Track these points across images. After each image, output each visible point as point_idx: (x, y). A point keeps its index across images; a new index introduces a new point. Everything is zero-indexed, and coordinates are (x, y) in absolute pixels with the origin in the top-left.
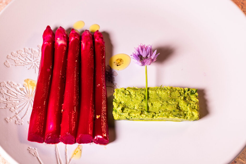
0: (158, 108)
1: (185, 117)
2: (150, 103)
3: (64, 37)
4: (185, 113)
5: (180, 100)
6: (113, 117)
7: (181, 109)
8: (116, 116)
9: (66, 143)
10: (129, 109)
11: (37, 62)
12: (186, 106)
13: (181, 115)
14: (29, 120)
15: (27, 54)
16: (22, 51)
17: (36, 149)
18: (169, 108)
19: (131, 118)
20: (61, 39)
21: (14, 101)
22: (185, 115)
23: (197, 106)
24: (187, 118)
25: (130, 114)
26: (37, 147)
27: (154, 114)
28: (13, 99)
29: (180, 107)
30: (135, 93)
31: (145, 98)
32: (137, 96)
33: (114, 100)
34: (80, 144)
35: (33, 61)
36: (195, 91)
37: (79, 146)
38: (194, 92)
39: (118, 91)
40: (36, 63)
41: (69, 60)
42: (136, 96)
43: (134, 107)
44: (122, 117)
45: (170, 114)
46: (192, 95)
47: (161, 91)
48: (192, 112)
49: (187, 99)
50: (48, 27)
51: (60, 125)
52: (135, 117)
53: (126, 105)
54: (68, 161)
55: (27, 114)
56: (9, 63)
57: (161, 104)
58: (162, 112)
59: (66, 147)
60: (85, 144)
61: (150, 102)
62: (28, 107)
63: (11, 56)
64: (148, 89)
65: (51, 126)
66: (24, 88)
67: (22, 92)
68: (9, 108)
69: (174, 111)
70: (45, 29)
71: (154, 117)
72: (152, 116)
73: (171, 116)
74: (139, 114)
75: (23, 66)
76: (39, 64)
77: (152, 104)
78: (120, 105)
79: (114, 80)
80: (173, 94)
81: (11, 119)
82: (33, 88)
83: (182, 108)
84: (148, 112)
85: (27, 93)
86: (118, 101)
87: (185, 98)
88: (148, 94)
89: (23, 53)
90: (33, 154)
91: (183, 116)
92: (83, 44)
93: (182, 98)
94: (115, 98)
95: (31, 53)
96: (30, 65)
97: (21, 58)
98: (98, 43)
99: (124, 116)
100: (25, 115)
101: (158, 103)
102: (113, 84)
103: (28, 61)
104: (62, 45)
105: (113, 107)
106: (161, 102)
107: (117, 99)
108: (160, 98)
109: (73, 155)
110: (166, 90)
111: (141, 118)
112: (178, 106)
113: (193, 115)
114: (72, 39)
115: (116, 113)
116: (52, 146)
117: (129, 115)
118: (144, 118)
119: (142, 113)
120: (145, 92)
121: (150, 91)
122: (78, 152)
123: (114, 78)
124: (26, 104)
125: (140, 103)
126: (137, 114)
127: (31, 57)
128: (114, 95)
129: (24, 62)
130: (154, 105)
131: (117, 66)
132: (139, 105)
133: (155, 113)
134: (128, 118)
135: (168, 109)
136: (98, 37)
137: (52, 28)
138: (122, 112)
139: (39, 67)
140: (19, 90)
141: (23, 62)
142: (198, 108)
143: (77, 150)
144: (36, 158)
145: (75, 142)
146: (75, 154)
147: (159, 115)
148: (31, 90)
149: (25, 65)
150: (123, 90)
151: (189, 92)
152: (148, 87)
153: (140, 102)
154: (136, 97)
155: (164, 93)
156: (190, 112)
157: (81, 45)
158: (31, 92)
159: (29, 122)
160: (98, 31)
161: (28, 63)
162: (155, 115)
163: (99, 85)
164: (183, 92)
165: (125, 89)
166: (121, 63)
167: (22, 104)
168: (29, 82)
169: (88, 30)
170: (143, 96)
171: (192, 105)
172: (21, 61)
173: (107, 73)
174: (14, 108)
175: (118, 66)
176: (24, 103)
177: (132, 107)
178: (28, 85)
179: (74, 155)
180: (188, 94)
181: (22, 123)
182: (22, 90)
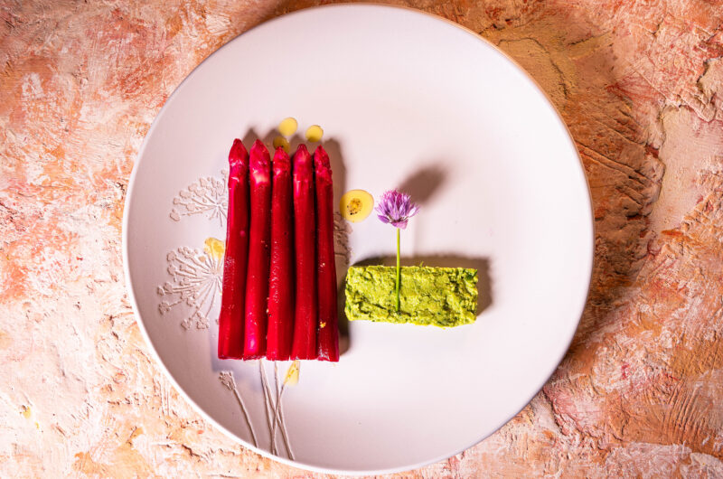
0: (414, 305)
1: (454, 323)
2: (403, 297)
3: (264, 167)
4: (456, 315)
5: (449, 292)
6: (346, 316)
7: (450, 308)
8: (349, 315)
10: (370, 304)
11: (223, 205)
12: (457, 303)
13: (449, 320)
15: (205, 189)
16: (197, 185)
17: (232, 373)
18: (432, 308)
19: (374, 321)
20: (260, 173)
21: (192, 284)
22: (456, 319)
23: (475, 306)
24: (458, 324)
25: (372, 315)
27: (408, 317)
28: (190, 280)
29: (449, 304)
30: (380, 277)
31: (395, 288)
32: (383, 282)
33: (347, 287)
35: (216, 201)
36: (473, 273)
38: (472, 275)
39: (354, 272)
40: (221, 206)
41: (274, 211)
42: (381, 282)
44: (359, 318)
45: (433, 320)
46: (469, 281)
47: (421, 275)
48: (466, 317)
49: (460, 289)
50: (237, 141)
51: (265, 339)
52: (379, 320)
53: (366, 297)
54: (280, 388)
55: (214, 306)
56: (179, 211)
57: (419, 299)
59: (275, 365)
61: (402, 294)
62: (215, 293)
63: (180, 198)
66: (205, 256)
67: (203, 264)
68: (186, 300)
69: (439, 314)
71: (409, 323)
72: (405, 319)
73: (434, 323)
74: (385, 317)
75: (200, 214)
76: (227, 207)
77: (405, 299)
78: (356, 296)
79: (348, 242)
80: (439, 280)
81: (191, 322)
82: (219, 256)
83: (451, 306)
84: (399, 312)
85: (210, 266)
86: (353, 289)
87: (457, 288)
88: (400, 280)
89: (199, 188)
90: (228, 384)
92: (297, 183)
93: (453, 287)
94: (349, 283)
95: (211, 186)
96: (212, 211)
97: (196, 198)
98: (322, 179)
99: (362, 318)
100: (210, 308)
101: (415, 296)
102: (346, 249)
103: (209, 203)
104: (261, 183)
105: (346, 300)
106: (420, 296)
107: (352, 285)
108: (419, 288)
109: (287, 377)
110: (429, 273)
112: (446, 304)
113: (467, 323)
114: (278, 172)
115: (350, 311)
116: (254, 363)
119: (390, 313)
120: (395, 276)
121: (403, 275)
122: (294, 372)
123: (348, 237)
124: (210, 286)
125: (387, 296)
127: (212, 195)
128: (347, 278)
129: (202, 206)
130: (409, 300)
133: (410, 316)
135: (430, 310)
138: (360, 310)
139: (226, 214)
140: (198, 261)
141: (200, 206)
143: (292, 370)
144: (232, 392)
146: (290, 375)
147: (416, 319)
148: (216, 259)
149: (204, 212)
150: (362, 272)
151: (464, 274)
153: (386, 294)
154: (381, 284)
155: (425, 280)
156: (462, 315)
157: (294, 184)
158: (217, 264)
159: (218, 322)
161: (208, 206)
162: (409, 319)
163: (323, 264)
164: (455, 276)
165: (365, 270)
166: (358, 208)
167: (205, 287)
168: (213, 244)
170: (392, 284)
171: (467, 301)
172: (197, 205)
174: (194, 297)
175: (353, 215)
176: (207, 285)
177: (375, 301)
178: (212, 251)
179: (289, 377)
180: (462, 278)
181: (208, 324)
182: (202, 261)
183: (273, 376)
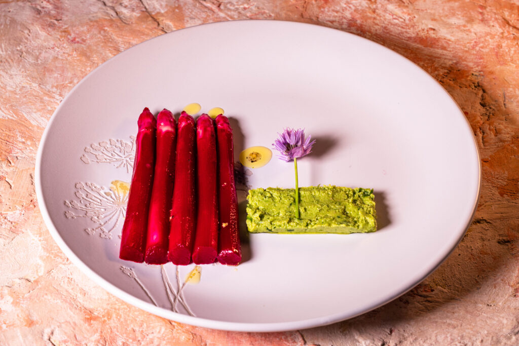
0: (314, 213)
1: (354, 225)
2: (303, 208)
3: (170, 121)
4: (355, 219)
5: (348, 204)
6: (247, 228)
7: (349, 215)
8: (251, 226)
9: (177, 263)
10: (271, 216)
11: (130, 159)
12: (356, 210)
13: (349, 222)
14: (121, 234)
15: (114, 147)
16: (107, 143)
17: (132, 269)
18: (331, 214)
19: (275, 228)
20: (166, 125)
21: (97, 209)
22: (356, 222)
23: (374, 211)
24: (358, 226)
25: (273, 223)
26: (133, 267)
27: (309, 222)
28: (95, 206)
29: (348, 212)
30: (279, 194)
31: (294, 201)
32: (283, 199)
33: (248, 205)
34: (198, 265)
35: (123, 156)
36: (369, 192)
37: (196, 267)
38: (369, 194)
39: (254, 192)
40: (128, 159)
41: (178, 152)
42: (281, 199)
43: (279, 213)
44: (260, 226)
45: (333, 221)
46: (366, 197)
47: (319, 191)
48: (365, 218)
49: (358, 202)
50: (146, 110)
51: (168, 237)
52: (280, 226)
53: (267, 212)
54: (181, 285)
55: (117, 226)
56: (88, 158)
57: (319, 208)
58: (321, 218)
59: (177, 269)
60: (206, 265)
61: (302, 206)
62: (118, 217)
63: (91, 149)
64: (299, 189)
65: (155, 237)
66: (111, 192)
67: (109, 198)
68: (90, 218)
69: (339, 217)
70: (142, 112)
71: (309, 227)
72: (306, 224)
73: (335, 223)
74: (286, 222)
75: (108, 163)
76: (134, 160)
77: (305, 209)
78: (257, 211)
79: (248, 181)
80: (336, 195)
81: (94, 232)
82: (125, 193)
83: (351, 214)
84: (300, 218)
85: (116, 199)
86: (254, 206)
87: (354, 201)
88: (299, 196)
89: (108, 146)
90: (129, 274)
91: (352, 224)
92: (200, 131)
93: (351, 200)
94: (250, 202)
95: (120, 146)
96: (120, 163)
97: (105, 152)
98: (223, 130)
99: (263, 226)
100: (114, 227)
101: (314, 207)
102: (247, 186)
103: (117, 157)
104: (167, 132)
105: (247, 214)
106: (319, 206)
107: (253, 204)
108: (318, 201)
109: (188, 278)
110: (326, 190)
111: (289, 228)
112: (345, 212)
113: (367, 223)
114: (183, 124)
115: (252, 221)
116: (155, 268)
117: (271, 224)
118: (293, 228)
119: (290, 221)
120: (294, 193)
121: (302, 193)
122: (196, 275)
123: (247, 178)
124: (115, 212)
125: (287, 208)
126: (283, 222)
127: (120, 152)
128: (247, 198)
129: (110, 158)
130: (309, 210)
131: (252, 162)
132: (286, 211)
133: (311, 221)
134: (270, 228)
135: (329, 215)
136: (222, 122)
137: (153, 111)
138: (261, 220)
139: (133, 165)
140: (105, 195)
141: (108, 158)
142: (374, 213)
143: (194, 272)
144: (133, 279)
145: (190, 263)
146: (192, 277)
147: (316, 222)
148: (121, 195)
149: (112, 163)
150: (262, 191)
151: (361, 193)
152: (299, 187)
153: (287, 206)
154: (281, 201)
155: (323, 194)
156: (362, 217)
157: (197, 133)
158: (122, 198)
159: (121, 237)
160: (221, 114)
161: (116, 159)
162: (310, 224)
163: (225, 184)
164: (352, 194)
165: (265, 190)
166: (258, 158)
167: (109, 213)
168: (118, 185)
169: (205, 113)
170: (292, 199)
171: (365, 209)
172: (105, 157)
173: (237, 172)
174: (98, 217)
175: (254, 163)
176: (111, 212)
177: (276, 213)
178: (117, 189)
179: (190, 279)
180: (359, 196)
181: (110, 236)
182: (108, 195)
183: (175, 277)
